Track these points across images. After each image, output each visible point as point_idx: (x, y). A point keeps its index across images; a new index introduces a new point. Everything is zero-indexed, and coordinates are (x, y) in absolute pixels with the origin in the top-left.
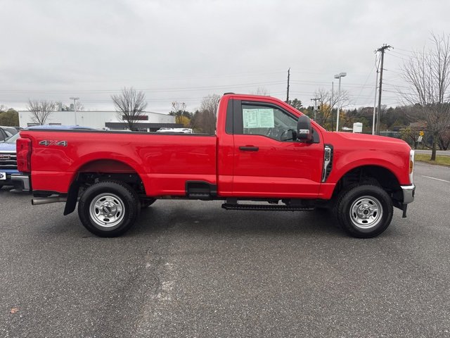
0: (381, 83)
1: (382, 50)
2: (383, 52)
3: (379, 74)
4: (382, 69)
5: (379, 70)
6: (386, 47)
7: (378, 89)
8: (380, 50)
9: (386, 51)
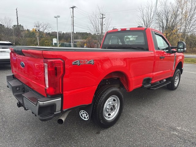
0: (73, 23)
1: (73, 8)
2: (73, 9)
3: (72, 18)
4: (73, 16)
5: (72, 17)
6: (74, 7)
7: (72, 25)
8: (72, 8)
9: (74, 8)
